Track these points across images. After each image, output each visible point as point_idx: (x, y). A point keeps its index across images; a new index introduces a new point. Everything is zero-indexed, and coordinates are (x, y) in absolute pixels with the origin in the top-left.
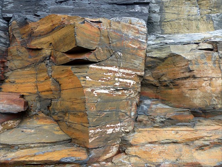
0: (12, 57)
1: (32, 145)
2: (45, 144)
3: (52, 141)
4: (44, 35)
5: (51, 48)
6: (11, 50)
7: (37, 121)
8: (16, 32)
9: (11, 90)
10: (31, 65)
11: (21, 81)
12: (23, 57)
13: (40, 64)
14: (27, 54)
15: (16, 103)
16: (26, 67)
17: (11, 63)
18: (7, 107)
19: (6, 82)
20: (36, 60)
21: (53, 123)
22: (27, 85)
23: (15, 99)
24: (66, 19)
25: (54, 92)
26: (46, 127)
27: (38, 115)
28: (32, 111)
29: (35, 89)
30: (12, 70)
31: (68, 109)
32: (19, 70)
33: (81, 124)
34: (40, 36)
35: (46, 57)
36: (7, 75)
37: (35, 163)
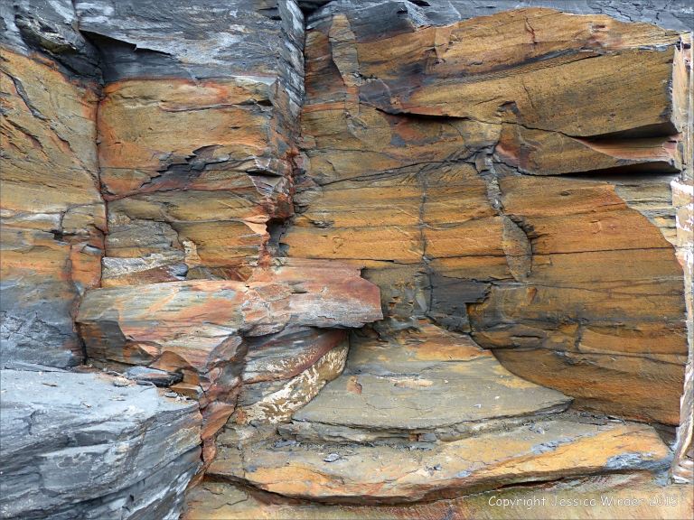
0: (320, 139)
1: (476, 427)
2: (508, 421)
3: (526, 411)
4: (482, 73)
5: (500, 119)
6: (315, 115)
7: (415, 349)
8: (344, 55)
9: (316, 251)
10: (404, 170)
11: (354, 221)
12: (370, 142)
13: (448, 168)
14: (386, 130)
15: (356, 293)
16: (379, 176)
17: (316, 160)
18: (335, 308)
19: (297, 225)
20: (426, 153)
21: (478, 356)
22: (380, 234)
23: (350, 282)
24: (606, 29)
25: (511, 259)
26: (459, 368)
27: (415, 329)
28: (394, 320)
29: (414, 248)
30: (321, 185)
31: (578, 313)
32: (347, 184)
33: (642, 355)
34: (463, 74)
35: (484, 148)
36: (304, 199)
37: (533, 479)
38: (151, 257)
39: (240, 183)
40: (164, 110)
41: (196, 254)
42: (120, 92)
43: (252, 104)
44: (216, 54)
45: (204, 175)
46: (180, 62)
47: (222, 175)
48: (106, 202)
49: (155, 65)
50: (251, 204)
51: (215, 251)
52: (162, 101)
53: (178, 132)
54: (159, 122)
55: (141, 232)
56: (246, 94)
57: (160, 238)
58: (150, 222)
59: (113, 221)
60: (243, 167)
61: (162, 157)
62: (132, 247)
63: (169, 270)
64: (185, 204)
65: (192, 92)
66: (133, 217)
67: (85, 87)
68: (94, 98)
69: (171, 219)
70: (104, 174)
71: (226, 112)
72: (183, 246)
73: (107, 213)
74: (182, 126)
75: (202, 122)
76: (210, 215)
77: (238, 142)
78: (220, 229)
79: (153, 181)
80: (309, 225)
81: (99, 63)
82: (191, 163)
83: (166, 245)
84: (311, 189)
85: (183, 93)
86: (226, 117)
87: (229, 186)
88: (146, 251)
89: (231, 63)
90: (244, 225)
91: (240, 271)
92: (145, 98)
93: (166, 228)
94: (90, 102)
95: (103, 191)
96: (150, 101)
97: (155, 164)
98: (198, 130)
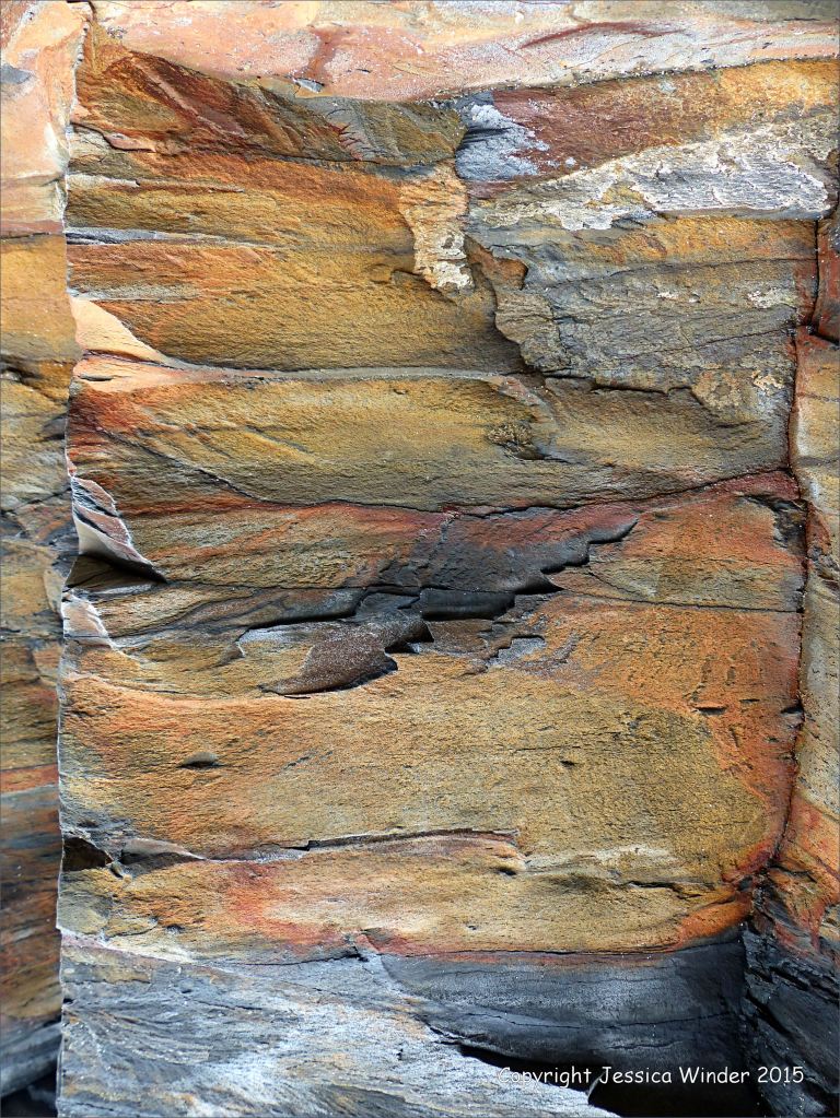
38: (611, 213)
39: (200, 532)
40: (508, 837)
41: (420, 233)
42: (680, 907)
43: (130, 859)
44: (293, 1032)
45: (360, 568)
46: (424, 1019)
47: (281, 569)
48: (787, 467)
49: (529, 1010)
50: (159, 444)
51: (318, 234)
52: (510, 872)
53: (452, 749)
54: (533, 790)
55: (653, 334)
56: (152, 897)
57: (573, 304)
58: (607, 374)
59: (765, 384)
60: (177, 600)
61: (531, 651)
62: (695, 267)
63: (534, 155)
64: (455, 452)
65: (383, 904)
66: (679, 399)
67: (822, 943)
68: (791, 887)
69: (519, 388)
70: (785, 584)
71: (237, 828)
72: (473, 264)
73: (789, 419)
74: (432, 773)
75: (345, 789)
76: (351, 400)
77: (195, 705)
78: (294, 333)
79: (579, 548)
80: (41, 369)
81: (752, 1022)
82: (412, 620)
83: (548, 271)
84: (31, 500)
85: (420, 900)
86: (239, 809)
87: (255, 521)
88: (632, 248)
89: (235, 996)
90: (163, 348)
91: (172, 120)
92: (583, 884)
93: (541, 346)
94: (806, 874)
95: (796, 514)
96: (563, 874)
97: (563, 621)
98: (364, 760)
